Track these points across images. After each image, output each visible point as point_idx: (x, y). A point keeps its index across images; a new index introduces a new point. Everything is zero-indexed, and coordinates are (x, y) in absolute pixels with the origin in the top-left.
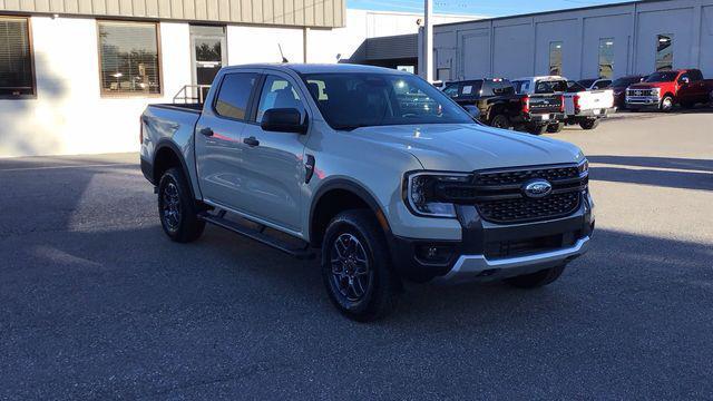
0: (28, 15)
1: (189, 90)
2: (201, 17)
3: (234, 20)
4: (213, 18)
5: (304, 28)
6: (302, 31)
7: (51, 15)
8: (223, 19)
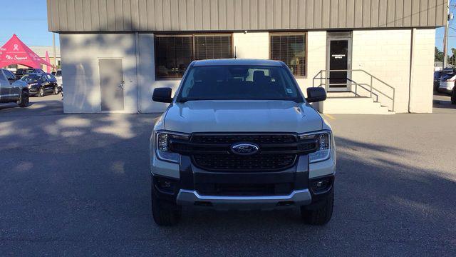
0: (231, 32)
1: (324, 73)
2: (334, 26)
3: (356, 27)
4: (342, 26)
5: (412, 28)
6: (410, 31)
7: (243, 31)
8: (349, 27)
